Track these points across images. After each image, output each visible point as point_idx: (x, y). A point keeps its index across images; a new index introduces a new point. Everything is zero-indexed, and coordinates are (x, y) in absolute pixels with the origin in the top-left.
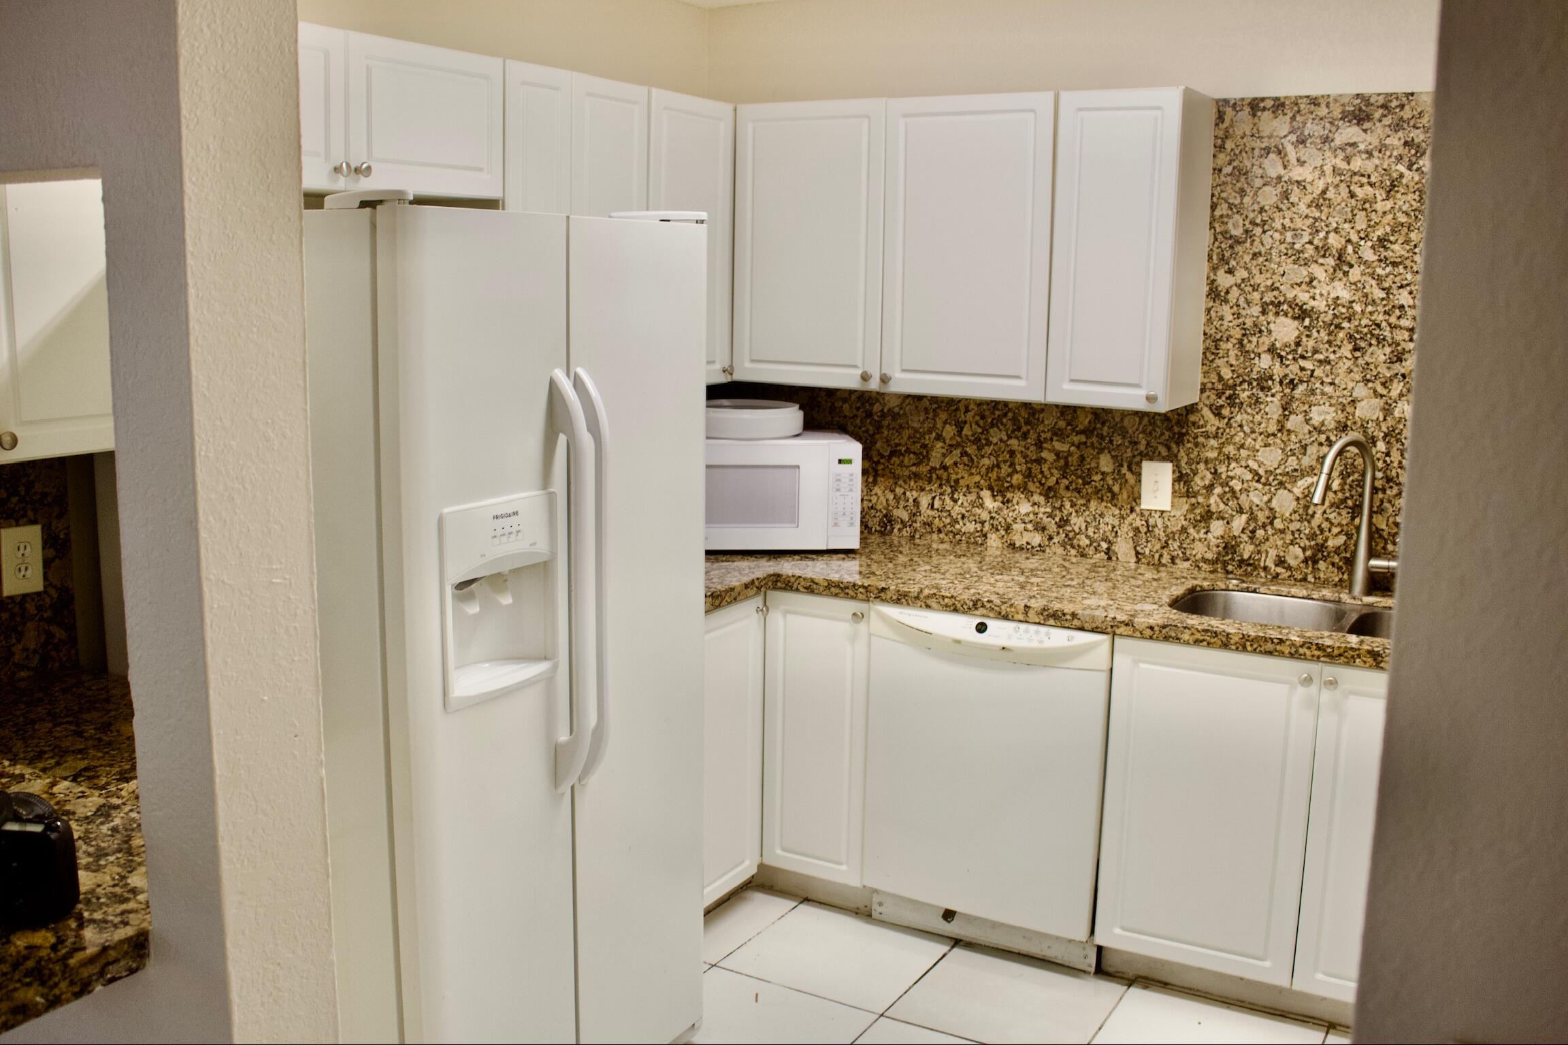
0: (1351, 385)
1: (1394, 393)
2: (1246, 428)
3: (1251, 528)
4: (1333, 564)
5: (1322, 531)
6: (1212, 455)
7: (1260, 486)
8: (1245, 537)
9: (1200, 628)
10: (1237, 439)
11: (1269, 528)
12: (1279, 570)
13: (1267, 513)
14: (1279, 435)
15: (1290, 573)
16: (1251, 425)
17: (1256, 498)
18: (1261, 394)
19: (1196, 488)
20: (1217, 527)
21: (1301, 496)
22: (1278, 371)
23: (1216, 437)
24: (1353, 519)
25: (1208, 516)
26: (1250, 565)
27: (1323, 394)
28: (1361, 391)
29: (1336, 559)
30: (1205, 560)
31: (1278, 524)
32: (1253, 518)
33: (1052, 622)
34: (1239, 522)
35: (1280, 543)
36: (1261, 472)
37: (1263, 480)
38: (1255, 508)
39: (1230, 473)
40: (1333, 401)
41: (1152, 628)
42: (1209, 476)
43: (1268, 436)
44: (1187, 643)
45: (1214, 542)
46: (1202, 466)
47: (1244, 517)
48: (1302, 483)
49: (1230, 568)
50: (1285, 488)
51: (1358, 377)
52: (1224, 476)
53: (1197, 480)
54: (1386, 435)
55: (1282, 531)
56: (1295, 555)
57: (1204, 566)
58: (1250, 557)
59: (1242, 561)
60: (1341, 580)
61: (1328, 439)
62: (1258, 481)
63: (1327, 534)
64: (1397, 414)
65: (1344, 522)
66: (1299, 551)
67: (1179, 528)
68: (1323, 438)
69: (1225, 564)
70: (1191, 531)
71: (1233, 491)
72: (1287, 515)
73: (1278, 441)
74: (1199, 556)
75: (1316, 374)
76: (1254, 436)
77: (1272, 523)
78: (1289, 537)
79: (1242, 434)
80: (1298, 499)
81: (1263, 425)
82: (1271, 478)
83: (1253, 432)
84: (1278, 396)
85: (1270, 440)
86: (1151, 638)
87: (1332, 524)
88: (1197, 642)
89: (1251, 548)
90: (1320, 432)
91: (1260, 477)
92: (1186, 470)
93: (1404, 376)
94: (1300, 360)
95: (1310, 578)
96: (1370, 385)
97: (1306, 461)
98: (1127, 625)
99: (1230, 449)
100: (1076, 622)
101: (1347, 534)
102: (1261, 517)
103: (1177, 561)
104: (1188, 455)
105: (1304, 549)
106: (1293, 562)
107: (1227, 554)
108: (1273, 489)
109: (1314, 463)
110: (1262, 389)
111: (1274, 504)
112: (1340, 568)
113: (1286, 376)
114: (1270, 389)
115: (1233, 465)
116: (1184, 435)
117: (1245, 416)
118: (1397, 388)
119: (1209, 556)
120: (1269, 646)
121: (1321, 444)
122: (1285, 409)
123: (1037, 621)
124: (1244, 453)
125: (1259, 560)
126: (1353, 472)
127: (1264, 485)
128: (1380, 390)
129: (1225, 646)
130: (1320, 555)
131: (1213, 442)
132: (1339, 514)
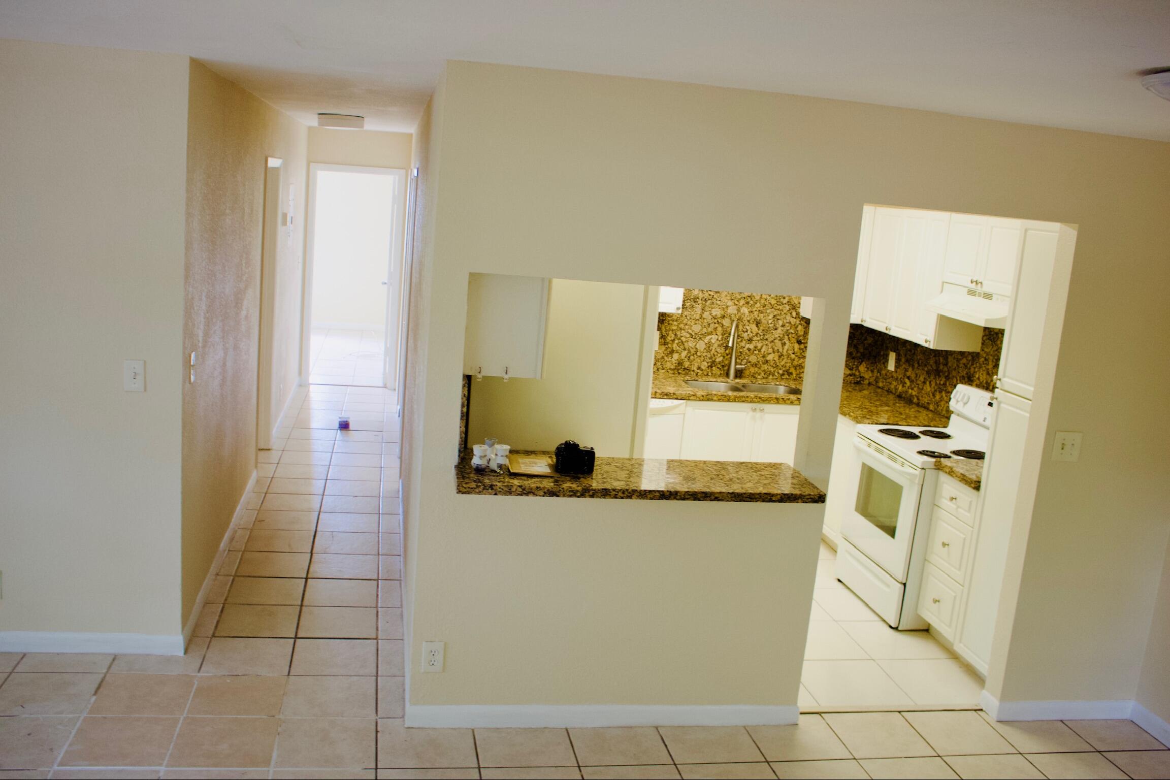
0: (726, 301)
1: (741, 304)
2: (688, 318)
3: (688, 356)
4: (718, 368)
5: (714, 355)
6: (675, 328)
7: (692, 339)
8: (686, 359)
9: (720, 394)
10: (684, 322)
11: (695, 355)
12: (699, 371)
13: (695, 350)
14: (700, 320)
15: (702, 372)
16: (690, 316)
17: (691, 344)
18: (694, 304)
19: (668, 341)
20: (676, 356)
21: (707, 342)
22: (701, 296)
23: (676, 321)
24: (725, 351)
25: (672, 352)
26: (688, 370)
27: (717, 304)
28: (730, 303)
29: (719, 366)
30: (670, 369)
31: (699, 354)
32: (689, 352)
33: (665, 397)
34: (684, 353)
35: (699, 361)
36: (693, 334)
37: (694, 337)
38: (690, 348)
39: (681, 335)
40: (720, 307)
41: (703, 396)
42: (673, 336)
43: (696, 320)
44: (715, 401)
45: (674, 362)
46: (671, 332)
47: (686, 352)
48: (708, 338)
49: (680, 371)
50: (702, 340)
51: (729, 298)
52: (679, 336)
53: (669, 338)
54: (738, 320)
55: (700, 356)
56: (704, 365)
57: (670, 371)
58: (688, 367)
59: (685, 369)
60: (721, 374)
61: (718, 321)
62: (692, 338)
63: (716, 357)
64: (742, 311)
65: (722, 352)
66: (705, 363)
67: (661, 357)
68: (716, 321)
69: (678, 370)
70: (666, 358)
71: (682, 342)
72: (702, 350)
73: (700, 322)
74: (668, 368)
75: (714, 297)
76: (691, 320)
77: (696, 354)
78: (702, 358)
79: (686, 320)
80: (706, 344)
81: (694, 316)
82: (697, 336)
83: (691, 319)
84: (701, 305)
85: (697, 322)
86: (703, 400)
87: (718, 353)
88: (719, 400)
89: (689, 363)
90: (715, 319)
91: (693, 336)
92: (664, 334)
93: (744, 298)
94: (709, 292)
95: (710, 374)
96: (733, 301)
97: (710, 330)
98: (694, 396)
99: (682, 326)
100: (675, 397)
101: (723, 357)
102: (693, 351)
103: (659, 370)
104: (665, 328)
105: (708, 363)
106: (703, 368)
107: (679, 366)
108: (697, 340)
109: (712, 330)
110: (695, 302)
111: (697, 346)
112: (720, 369)
113: (704, 297)
114: (697, 302)
115: (683, 331)
116: (664, 320)
117: (688, 312)
118: (742, 302)
119: (673, 367)
120: (744, 399)
121: (715, 323)
122: (703, 310)
123: (660, 397)
124: (687, 327)
125: (691, 368)
126: (726, 333)
127: (694, 339)
128: (737, 303)
129: (729, 401)
130: (713, 365)
131: (675, 323)
132: (721, 349)
